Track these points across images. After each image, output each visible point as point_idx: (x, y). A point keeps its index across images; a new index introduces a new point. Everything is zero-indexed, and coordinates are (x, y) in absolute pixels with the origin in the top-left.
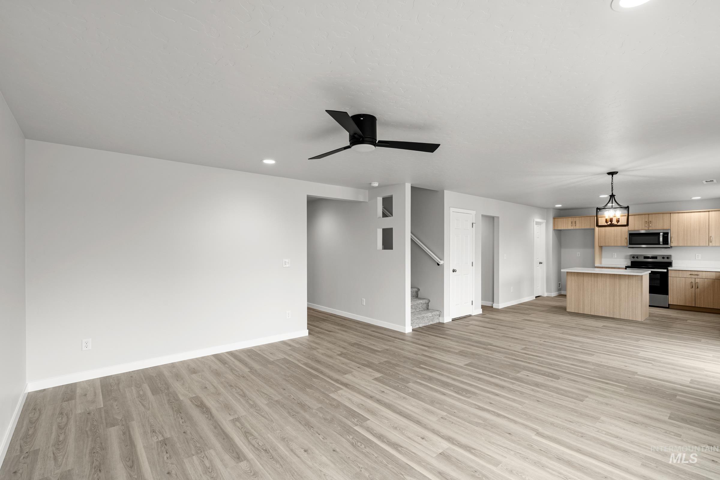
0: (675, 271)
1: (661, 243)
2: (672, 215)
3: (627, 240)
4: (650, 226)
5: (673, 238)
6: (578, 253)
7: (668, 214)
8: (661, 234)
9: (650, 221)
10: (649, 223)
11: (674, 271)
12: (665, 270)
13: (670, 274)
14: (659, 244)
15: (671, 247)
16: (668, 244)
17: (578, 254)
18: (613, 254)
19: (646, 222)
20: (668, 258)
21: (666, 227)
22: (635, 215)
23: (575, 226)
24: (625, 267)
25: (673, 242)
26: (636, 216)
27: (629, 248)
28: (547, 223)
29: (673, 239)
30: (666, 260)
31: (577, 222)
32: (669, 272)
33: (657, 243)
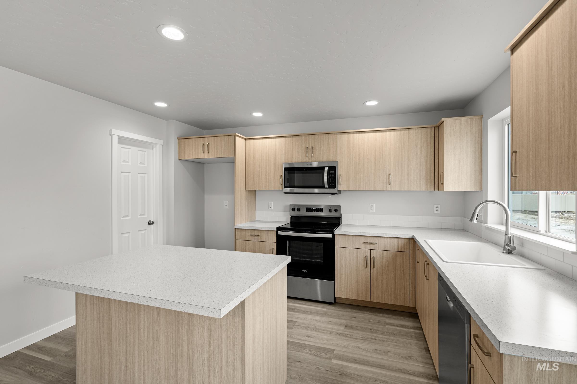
0: (344, 236)
1: (326, 186)
2: (340, 135)
3: (282, 179)
4: (312, 156)
5: (341, 177)
6: (225, 202)
7: (335, 136)
8: (326, 169)
9: (313, 147)
10: (310, 150)
11: (342, 236)
12: (330, 236)
13: (338, 242)
14: (323, 187)
15: (340, 192)
16: (334, 187)
17: (225, 204)
18: (269, 203)
19: (307, 148)
20: (336, 210)
21: (333, 158)
22: (292, 136)
23: (208, 153)
24: (276, 230)
25: (342, 184)
26: (294, 138)
27: (285, 193)
28: (166, 147)
29: (341, 179)
30: (333, 214)
31: (210, 146)
32: (336, 237)
33: (321, 185)
